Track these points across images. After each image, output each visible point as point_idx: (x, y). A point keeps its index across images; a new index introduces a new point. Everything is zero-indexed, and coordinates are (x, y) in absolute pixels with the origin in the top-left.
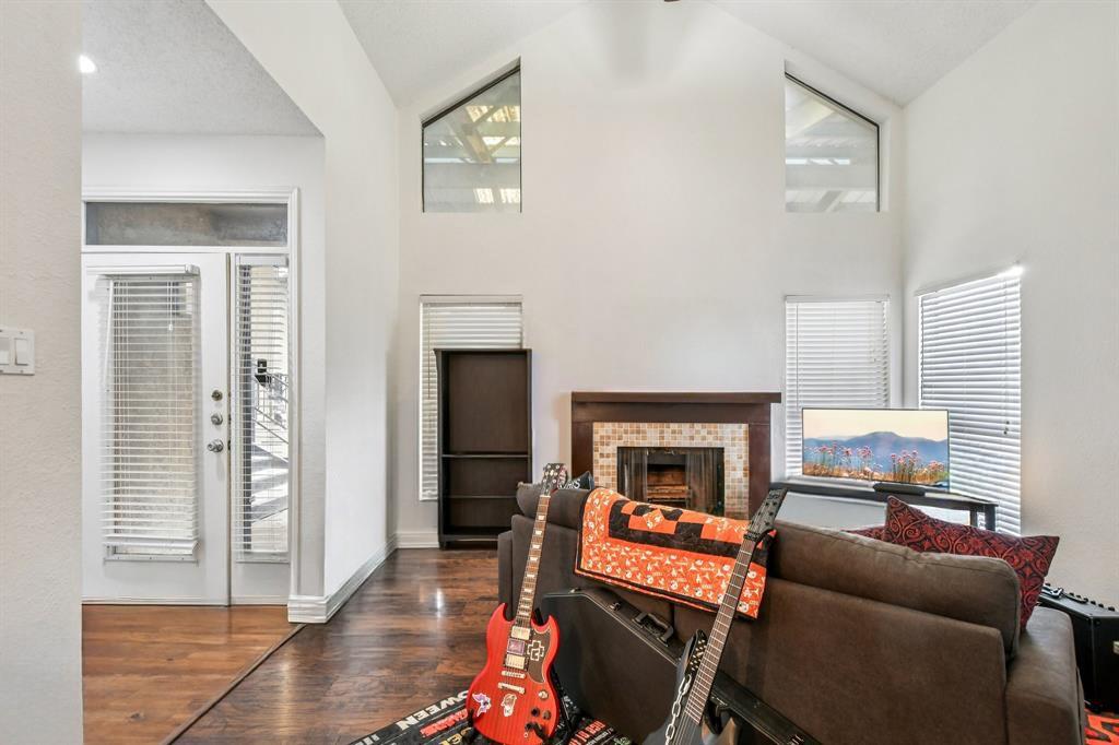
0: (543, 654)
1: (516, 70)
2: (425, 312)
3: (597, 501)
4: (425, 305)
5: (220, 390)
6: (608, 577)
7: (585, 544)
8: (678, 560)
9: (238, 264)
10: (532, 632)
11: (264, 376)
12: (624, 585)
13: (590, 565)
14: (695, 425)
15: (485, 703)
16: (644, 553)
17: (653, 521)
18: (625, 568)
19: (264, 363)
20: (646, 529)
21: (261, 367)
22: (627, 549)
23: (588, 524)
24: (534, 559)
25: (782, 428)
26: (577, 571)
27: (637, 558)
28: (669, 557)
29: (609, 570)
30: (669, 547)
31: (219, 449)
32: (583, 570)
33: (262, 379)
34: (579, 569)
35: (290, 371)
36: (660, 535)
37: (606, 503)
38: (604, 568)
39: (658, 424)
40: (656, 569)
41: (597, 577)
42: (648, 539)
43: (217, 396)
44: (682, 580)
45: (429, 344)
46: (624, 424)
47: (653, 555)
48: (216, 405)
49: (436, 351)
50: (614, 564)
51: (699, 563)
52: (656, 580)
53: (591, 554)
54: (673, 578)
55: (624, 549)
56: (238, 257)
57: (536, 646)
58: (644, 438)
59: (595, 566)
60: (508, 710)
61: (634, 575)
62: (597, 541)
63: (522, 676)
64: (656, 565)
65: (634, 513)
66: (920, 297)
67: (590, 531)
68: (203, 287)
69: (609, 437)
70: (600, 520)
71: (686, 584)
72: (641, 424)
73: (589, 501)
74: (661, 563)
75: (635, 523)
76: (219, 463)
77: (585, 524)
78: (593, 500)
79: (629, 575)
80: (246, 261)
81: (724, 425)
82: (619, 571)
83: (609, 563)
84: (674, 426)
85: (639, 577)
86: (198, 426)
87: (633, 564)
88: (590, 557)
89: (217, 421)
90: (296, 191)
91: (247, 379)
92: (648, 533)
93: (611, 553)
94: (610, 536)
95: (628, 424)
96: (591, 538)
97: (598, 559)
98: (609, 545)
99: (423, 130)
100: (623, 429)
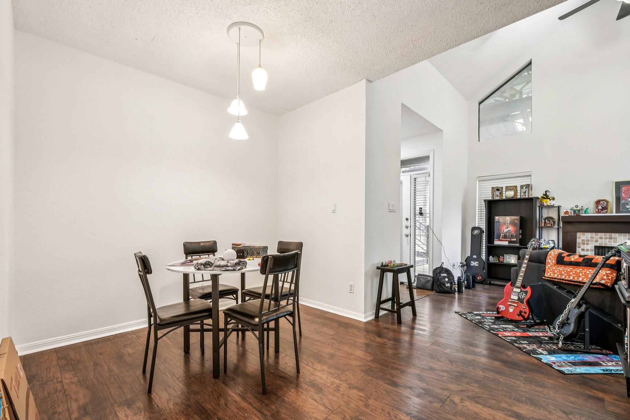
0: (525, 297)
1: (530, 63)
2: (479, 184)
3: (552, 253)
4: (479, 181)
5: (408, 217)
6: (555, 278)
7: (547, 268)
8: (582, 270)
9: (414, 178)
10: (521, 290)
11: (421, 213)
12: (562, 281)
13: (549, 275)
15: (503, 308)
16: (569, 269)
17: (574, 258)
18: (562, 275)
19: (421, 208)
21: (421, 210)
22: (563, 268)
23: (548, 260)
24: (523, 269)
26: (543, 277)
27: (566, 270)
28: (578, 270)
29: (556, 276)
30: (579, 266)
31: (407, 236)
32: (546, 277)
33: (421, 214)
34: (544, 276)
35: (430, 211)
36: (576, 262)
37: (556, 253)
38: (554, 275)
40: (574, 274)
41: (551, 279)
42: (571, 264)
43: (407, 219)
44: (583, 277)
45: (481, 198)
46: (599, 234)
47: (573, 269)
48: (407, 222)
49: (485, 201)
50: (558, 273)
51: (590, 270)
52: (574, 278)
53: (549, 271)
54: (580, 276)
55: (561, 268)
56: (414, 175)
57: (523, 294)
59: (550, 275)
60: (511, 310)
61: (565, 277)
62: (552, 266)
63: (517, 301)
64: (574, 272)
65: (566, 256)
67: (549, 263)
68: (403, 186)
69: (588, 241)
70: (553, 259)
71: (585, 278)
73: (549, 253)
74: (576, 272)
75: (566, 259)
76: (407, 240)
77: (547, 261)
78: (551, 253)
79: (563, 277)
80: (416, 176)
82: (559, 276)
83: (556, 273)
85: (567, 277)
86: (401, 229)
87: (565, 273)
88: (548, 272)
89: (407, 227)
90: (433, 150)
91: (415, 214)
92: (572, 262)
93: (557, 270)
94: (557, 264)
95: (603, 234)
96: (549, 266)
97: (552, 272)
98: (556, 267)
99: (479, 106)
100: (598, 237)
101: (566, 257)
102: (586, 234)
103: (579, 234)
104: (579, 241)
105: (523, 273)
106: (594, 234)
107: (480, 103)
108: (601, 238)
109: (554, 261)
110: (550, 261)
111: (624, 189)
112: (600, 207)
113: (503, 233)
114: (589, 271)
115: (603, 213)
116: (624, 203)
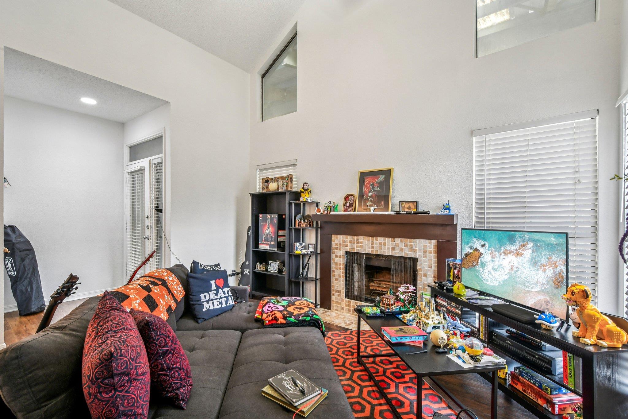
2: (259, 174)
4: (259, 170)
5: (148, 215)
31: (148, 239)
43: (148, 218)
46: (349, 237)
48: (148, 222)
56: (152, 161)
58: (362, 247)
69: (340, 245)
72: (359, 237)
80: (154, 162)
81: (418, 240)
89: (148, 228)
90: (164, 129)
95: (352, 237)
99: (262, 80)
100: (348, 240)
102: (339, 236)
103: (334, 237)
104: (333, 245)
106: (345, 236)
107: (263, 76)
108: (350, 242)
111: (366, 181)
112: (348, 204)
113: (264, 235)
115: (349, 212)
116: (366, 199)
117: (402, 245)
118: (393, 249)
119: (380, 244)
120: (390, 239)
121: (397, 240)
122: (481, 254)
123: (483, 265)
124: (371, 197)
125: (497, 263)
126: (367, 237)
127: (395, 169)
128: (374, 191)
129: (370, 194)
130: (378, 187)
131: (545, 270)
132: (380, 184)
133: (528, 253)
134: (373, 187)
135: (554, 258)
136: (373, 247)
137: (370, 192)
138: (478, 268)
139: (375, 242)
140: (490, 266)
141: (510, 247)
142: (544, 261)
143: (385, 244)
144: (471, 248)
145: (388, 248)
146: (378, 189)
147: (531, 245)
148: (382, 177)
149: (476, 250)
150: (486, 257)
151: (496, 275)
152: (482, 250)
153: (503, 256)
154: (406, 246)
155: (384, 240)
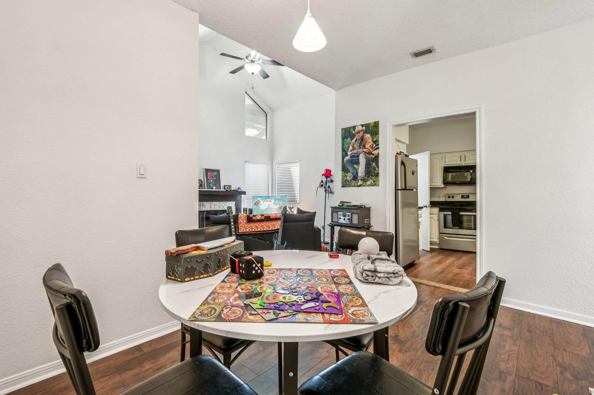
3: (242, 216)
6: (247, 232)
7: (240, 226)
14: (221, 202)
16: (257, 224)
17: (258, 217)
20: (257, 219)
23: (240, 221)
25: (244, 202)
26: (237, 233)
28: (263, 224)
29: (248, 230)
32: (239, 233)
36: (261, 219)
39: (209, 202)
41: (244, 233)
51: (270, 223)
55: (252, 225)
58: (205, 207)
59: (243, 230)
62: (244, 224)
66: (277, 166)
72: (204, 203)
73: (239, 216)
79: (254, 230)
81: (229, 202)
84: (214, 203)
87: (255, 227)
88: (241, 229)
92: (258, 220)
93: (248, 226)
94: (248, 222)
96: (242, 224)
97: (244, 228)
98: (247, 224)
101: (253, 217)
105: (234, 232)
109: (245, 221)
110: (242, 221)
114: (275, 223)
116: (210, 183)
117: (223, 205)
118: (220, 207)
119: (214, 205)
120: (219, 202)
121: (222, 203)
122: (260, 202)
123: (261, 204)
124: (212, 182)
125: (264, 204)
126: (208, 202)
127: (221, 170)
128: (213, 179)
129: (212, 181)
130: (215, 177)
131: (277, 205)
132: (216, 176)
133: (273, 201)
134: (212, 178)
135: (280, 202)
136: (211, 207)
137: (211, 180)
138: (259, 205)
139: (212, 204)
140: (263, 205)
141: (268, 200)
142: (277, 203)
143: (216, 205)
144: (257, 200)
145: (218, 207)
146: (215, 178)
147: (274, 199)
148: (216, 173)
149: (259, 200)
150: (262, 202)
151: (264, 207)
152: (260, 201)
153: (266, 202)
154: (225, 205)
155: (216, 203)
